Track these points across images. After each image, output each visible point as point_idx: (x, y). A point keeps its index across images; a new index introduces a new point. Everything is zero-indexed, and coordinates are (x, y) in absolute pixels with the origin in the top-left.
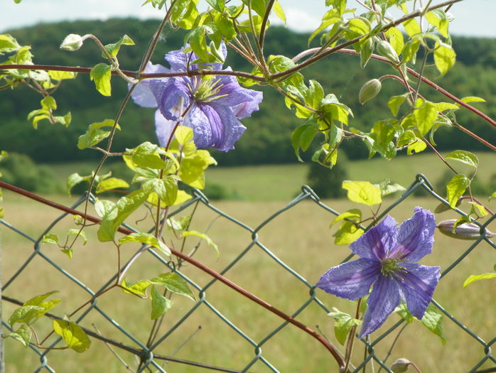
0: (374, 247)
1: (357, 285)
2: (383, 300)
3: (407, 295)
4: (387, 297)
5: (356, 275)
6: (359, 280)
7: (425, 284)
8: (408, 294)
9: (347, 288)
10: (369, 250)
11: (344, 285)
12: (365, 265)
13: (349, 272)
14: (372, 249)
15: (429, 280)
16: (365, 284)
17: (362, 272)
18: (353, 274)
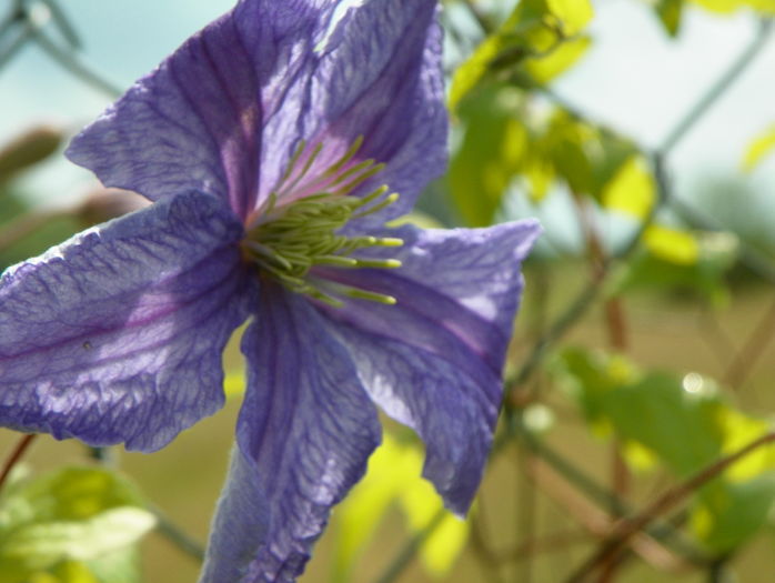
0: (228, 133)
1: (152, 362)
2: (289, 426)
3: (412, 383)
4: (305, 411)
5: (150, 303)
6: (164, 330)
7: (474, 319)
8: (417, 379)
9: (94, 386)
10: (202, 153)
11: (84, 367)
12: (194, 242)
13: (108, 286)
14: (216, 150)
15: (494, 297)
16: (200, 347)
17: (177, 284)
18: (128, 299)
